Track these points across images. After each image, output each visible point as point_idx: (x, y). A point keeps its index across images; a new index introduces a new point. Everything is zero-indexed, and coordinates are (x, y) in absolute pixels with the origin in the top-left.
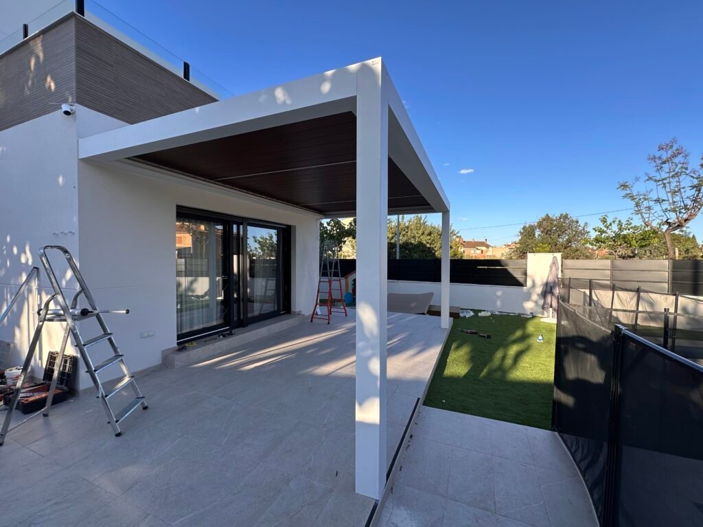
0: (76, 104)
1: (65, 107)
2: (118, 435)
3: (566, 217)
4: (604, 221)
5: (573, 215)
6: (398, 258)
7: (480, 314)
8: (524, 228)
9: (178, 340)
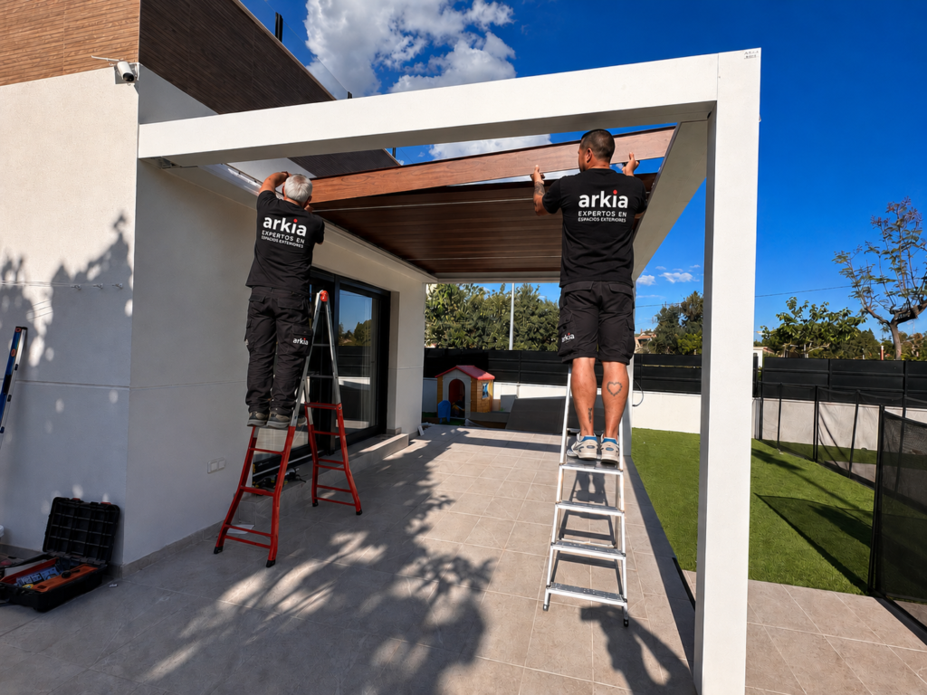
0: (139, 64)
1: (124, 67)
4: (792, 305)
6: (510, 348)
8: (664, 310)
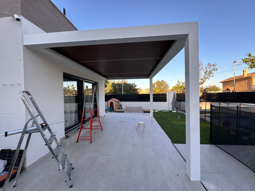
0: (21, 16)
1: (16, 16)
2: (71, 187)
3: (163, 81)
4: (178, 82)
5: (165, 81)
6: (123, 94)
7: (155, 111)
9: (65, 132)
